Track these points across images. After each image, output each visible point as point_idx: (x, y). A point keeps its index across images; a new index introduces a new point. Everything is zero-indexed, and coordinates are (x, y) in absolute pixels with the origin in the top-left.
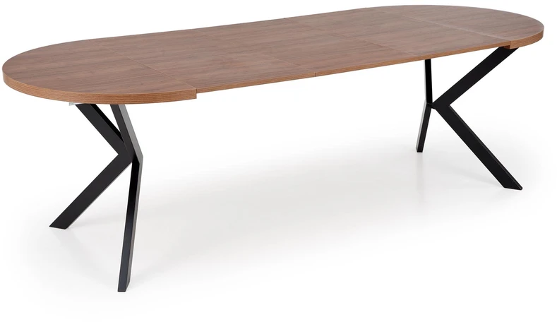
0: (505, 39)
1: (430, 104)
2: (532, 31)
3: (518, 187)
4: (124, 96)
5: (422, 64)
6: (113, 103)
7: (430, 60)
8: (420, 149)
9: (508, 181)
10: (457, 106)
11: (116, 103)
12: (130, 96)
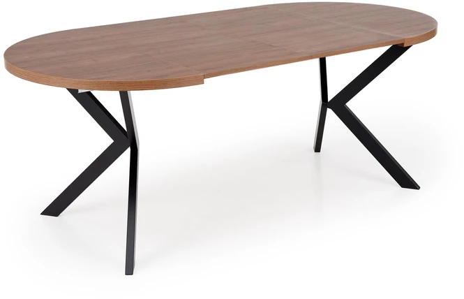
0: (399, 37)
1: (325, 104)
2: (425, 28)
3: (415, 186)
4: (136, 82)
5: (316, 62)
6: (122, 90)
7: (324, 59)
8: (318, 148)
9: (406, 181)
10: (353, 105)
11: (124, 90)
12: (141, 82)
